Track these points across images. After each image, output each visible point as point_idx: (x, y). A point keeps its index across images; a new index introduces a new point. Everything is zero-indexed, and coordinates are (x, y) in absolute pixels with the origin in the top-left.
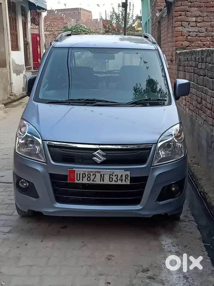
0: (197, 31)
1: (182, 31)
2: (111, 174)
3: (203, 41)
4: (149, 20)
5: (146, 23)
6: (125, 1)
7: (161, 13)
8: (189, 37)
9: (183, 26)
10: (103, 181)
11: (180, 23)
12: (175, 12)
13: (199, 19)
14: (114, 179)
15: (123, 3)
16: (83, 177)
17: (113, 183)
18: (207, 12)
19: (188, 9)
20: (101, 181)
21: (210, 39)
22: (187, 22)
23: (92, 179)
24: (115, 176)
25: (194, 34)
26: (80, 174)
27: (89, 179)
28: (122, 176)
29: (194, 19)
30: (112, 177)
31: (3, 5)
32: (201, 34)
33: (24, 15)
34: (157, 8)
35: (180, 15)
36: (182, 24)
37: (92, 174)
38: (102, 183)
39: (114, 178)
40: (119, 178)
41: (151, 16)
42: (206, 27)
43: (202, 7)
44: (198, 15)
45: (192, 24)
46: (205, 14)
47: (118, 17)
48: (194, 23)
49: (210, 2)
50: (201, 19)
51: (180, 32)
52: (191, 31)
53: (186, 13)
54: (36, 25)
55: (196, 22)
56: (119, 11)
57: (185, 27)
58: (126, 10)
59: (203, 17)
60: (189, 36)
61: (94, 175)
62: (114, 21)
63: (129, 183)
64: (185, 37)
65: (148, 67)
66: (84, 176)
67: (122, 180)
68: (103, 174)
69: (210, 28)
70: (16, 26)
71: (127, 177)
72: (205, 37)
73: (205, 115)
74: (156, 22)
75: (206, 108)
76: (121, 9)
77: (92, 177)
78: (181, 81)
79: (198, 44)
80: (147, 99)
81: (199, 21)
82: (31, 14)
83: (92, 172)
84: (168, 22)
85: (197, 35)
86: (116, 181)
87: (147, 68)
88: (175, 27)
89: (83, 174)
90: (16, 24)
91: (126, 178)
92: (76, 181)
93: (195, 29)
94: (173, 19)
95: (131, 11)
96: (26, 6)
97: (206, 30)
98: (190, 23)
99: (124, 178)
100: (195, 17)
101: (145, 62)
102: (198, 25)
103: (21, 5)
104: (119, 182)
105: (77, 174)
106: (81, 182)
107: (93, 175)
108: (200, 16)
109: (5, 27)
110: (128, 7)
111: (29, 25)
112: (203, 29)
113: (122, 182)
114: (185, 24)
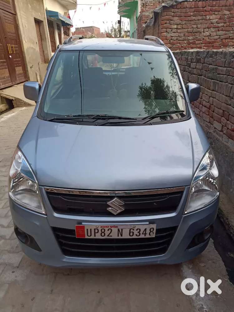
0: (177, 36)
1: (166, 36)
2: (132, 229)
3: (181, 44)
4: (135, 31)
5: (133, 33)
6: (119, 20)
7: (146, 24)
8: (172, 41)
9: (167, 32)
10: (122, 235)
11: (165, 29)
12: (162, 20)
13: (179, 27)
14: (135, 234)
15: (118, 21)
16: (95, 233)
17: (134, 237)
18: (185, 21)
19: (172, 18)
20: (118, 236)
21: (187, 42)
22: (171, 29)
23: (107, 234)
24: (137, 230)
25: (175, 38)
26: (91, 229)
27: (103, 234)
28: (145, 229)
29: (175, 26)
30: (133, 231)
31: (44, 23)
32: (180, 39)
33: (59, 29)
34: (142, 22)
35: (166, 23)
36: (167, 31)
37: (106, 229)
38: (120, 237)
39: (136, 232)
40: (141, 232)
41: (137, 27)
42: (184, 33)
43: (182, 16)
44: (178, 23)
45: (174, 30)
46: (184, 22)
47: (115, 30)
48: (176, 29)
49: (188, 13)
50: (180, 26)
51: (165, 36)
52: (173, 36)
53: (170, 22)
54: (68, 36)
55: (177, 28)
56: (116, 26)
57: (169, 33)
58: (120, 26)
59: (182, 25)
60: (171, 39)
61: (110, 230)
62: (113, 33)
63: (154, 236)
64: (169, 40)
65: (153, 67)
66: (96, 231)
67: (145, 234)
68: (122, 229)
69: (187, 34)
70: (54, 37)
71: (152, 230)
72: (183, 41)
73: (199, 110)
74: (141, 32)
75: (200, 104)
76: (118, 25)
77: (107, 233)
78: (193, 86)
79: (177, 46)
80: (165, 113)
81: (179, 28)
82: (64, 29)
83: (106, 227)
84: (153, 30)
85: (177, 39)
86: (138, 235)
87: (152, 69)
88: (161, 33)
89: (95, 229)
90: (54, 35)
91: (151, 232)
92: (87, 237)
93: (176, 34)
94: (159, 26)
95: (123, 26)
96: (60, 23)
97: (184, 35)
98: (173, 30)
99: (148, 231)
100: (176, 25)
101: (149, 63)
102: (179, 31)
103: (57, 23)
104: (142, 236)
105: (87, 229)
106: (92, 237)
107: (108, 230)
108: (180, 24)
109: (47, 37)
110: (122, 23)
111: (63, 36)
112: (182, 35)
113: (145, 236)
114: (169, 30)
